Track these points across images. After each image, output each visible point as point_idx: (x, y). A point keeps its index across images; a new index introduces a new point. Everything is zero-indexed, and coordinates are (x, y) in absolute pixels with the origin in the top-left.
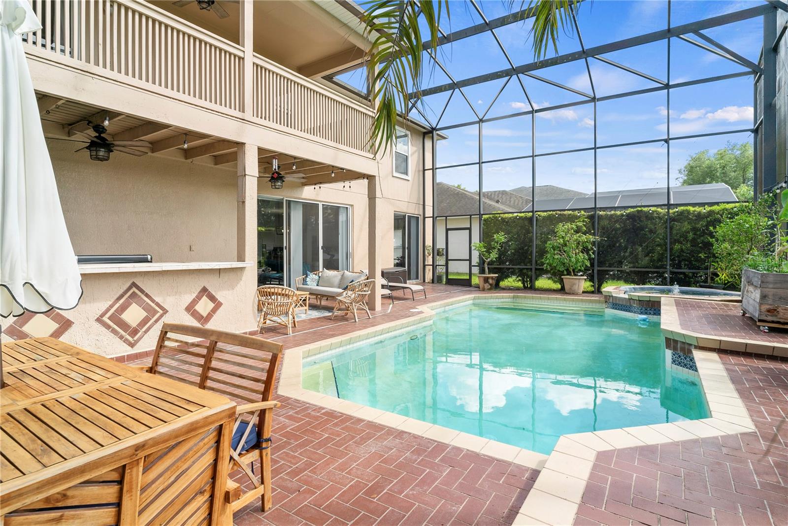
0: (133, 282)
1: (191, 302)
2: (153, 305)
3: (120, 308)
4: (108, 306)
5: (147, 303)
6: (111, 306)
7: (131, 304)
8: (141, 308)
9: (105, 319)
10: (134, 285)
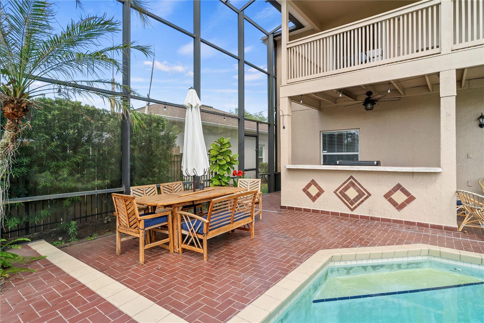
0: (351, 176)
1: (388, 193)
2: (362, 190)
3: (344, 188)
4: (339, 186)
5: (359, 188)
6: (341, 187)
7: (350, 187)
8: (355, 190)
9: (338, 192)
10: (351, 177)
